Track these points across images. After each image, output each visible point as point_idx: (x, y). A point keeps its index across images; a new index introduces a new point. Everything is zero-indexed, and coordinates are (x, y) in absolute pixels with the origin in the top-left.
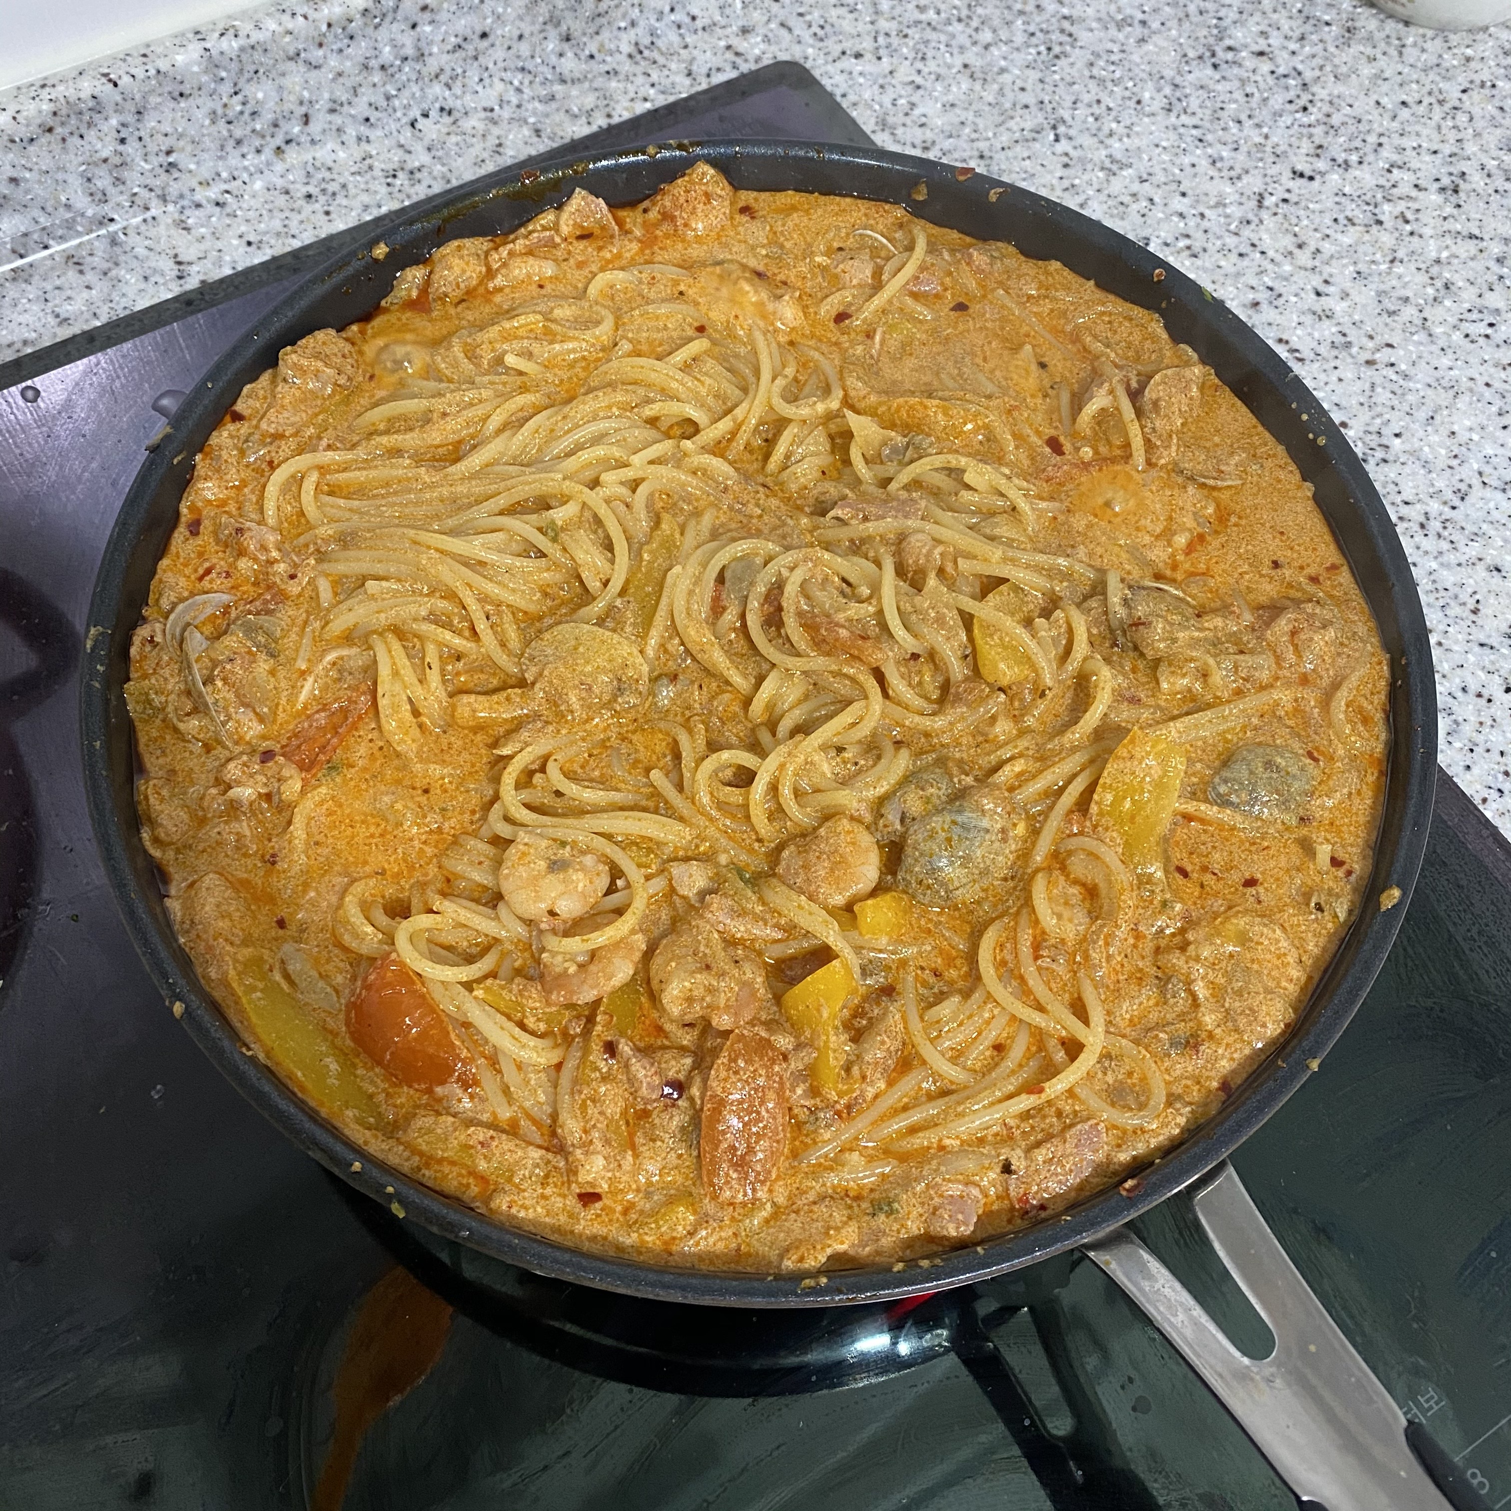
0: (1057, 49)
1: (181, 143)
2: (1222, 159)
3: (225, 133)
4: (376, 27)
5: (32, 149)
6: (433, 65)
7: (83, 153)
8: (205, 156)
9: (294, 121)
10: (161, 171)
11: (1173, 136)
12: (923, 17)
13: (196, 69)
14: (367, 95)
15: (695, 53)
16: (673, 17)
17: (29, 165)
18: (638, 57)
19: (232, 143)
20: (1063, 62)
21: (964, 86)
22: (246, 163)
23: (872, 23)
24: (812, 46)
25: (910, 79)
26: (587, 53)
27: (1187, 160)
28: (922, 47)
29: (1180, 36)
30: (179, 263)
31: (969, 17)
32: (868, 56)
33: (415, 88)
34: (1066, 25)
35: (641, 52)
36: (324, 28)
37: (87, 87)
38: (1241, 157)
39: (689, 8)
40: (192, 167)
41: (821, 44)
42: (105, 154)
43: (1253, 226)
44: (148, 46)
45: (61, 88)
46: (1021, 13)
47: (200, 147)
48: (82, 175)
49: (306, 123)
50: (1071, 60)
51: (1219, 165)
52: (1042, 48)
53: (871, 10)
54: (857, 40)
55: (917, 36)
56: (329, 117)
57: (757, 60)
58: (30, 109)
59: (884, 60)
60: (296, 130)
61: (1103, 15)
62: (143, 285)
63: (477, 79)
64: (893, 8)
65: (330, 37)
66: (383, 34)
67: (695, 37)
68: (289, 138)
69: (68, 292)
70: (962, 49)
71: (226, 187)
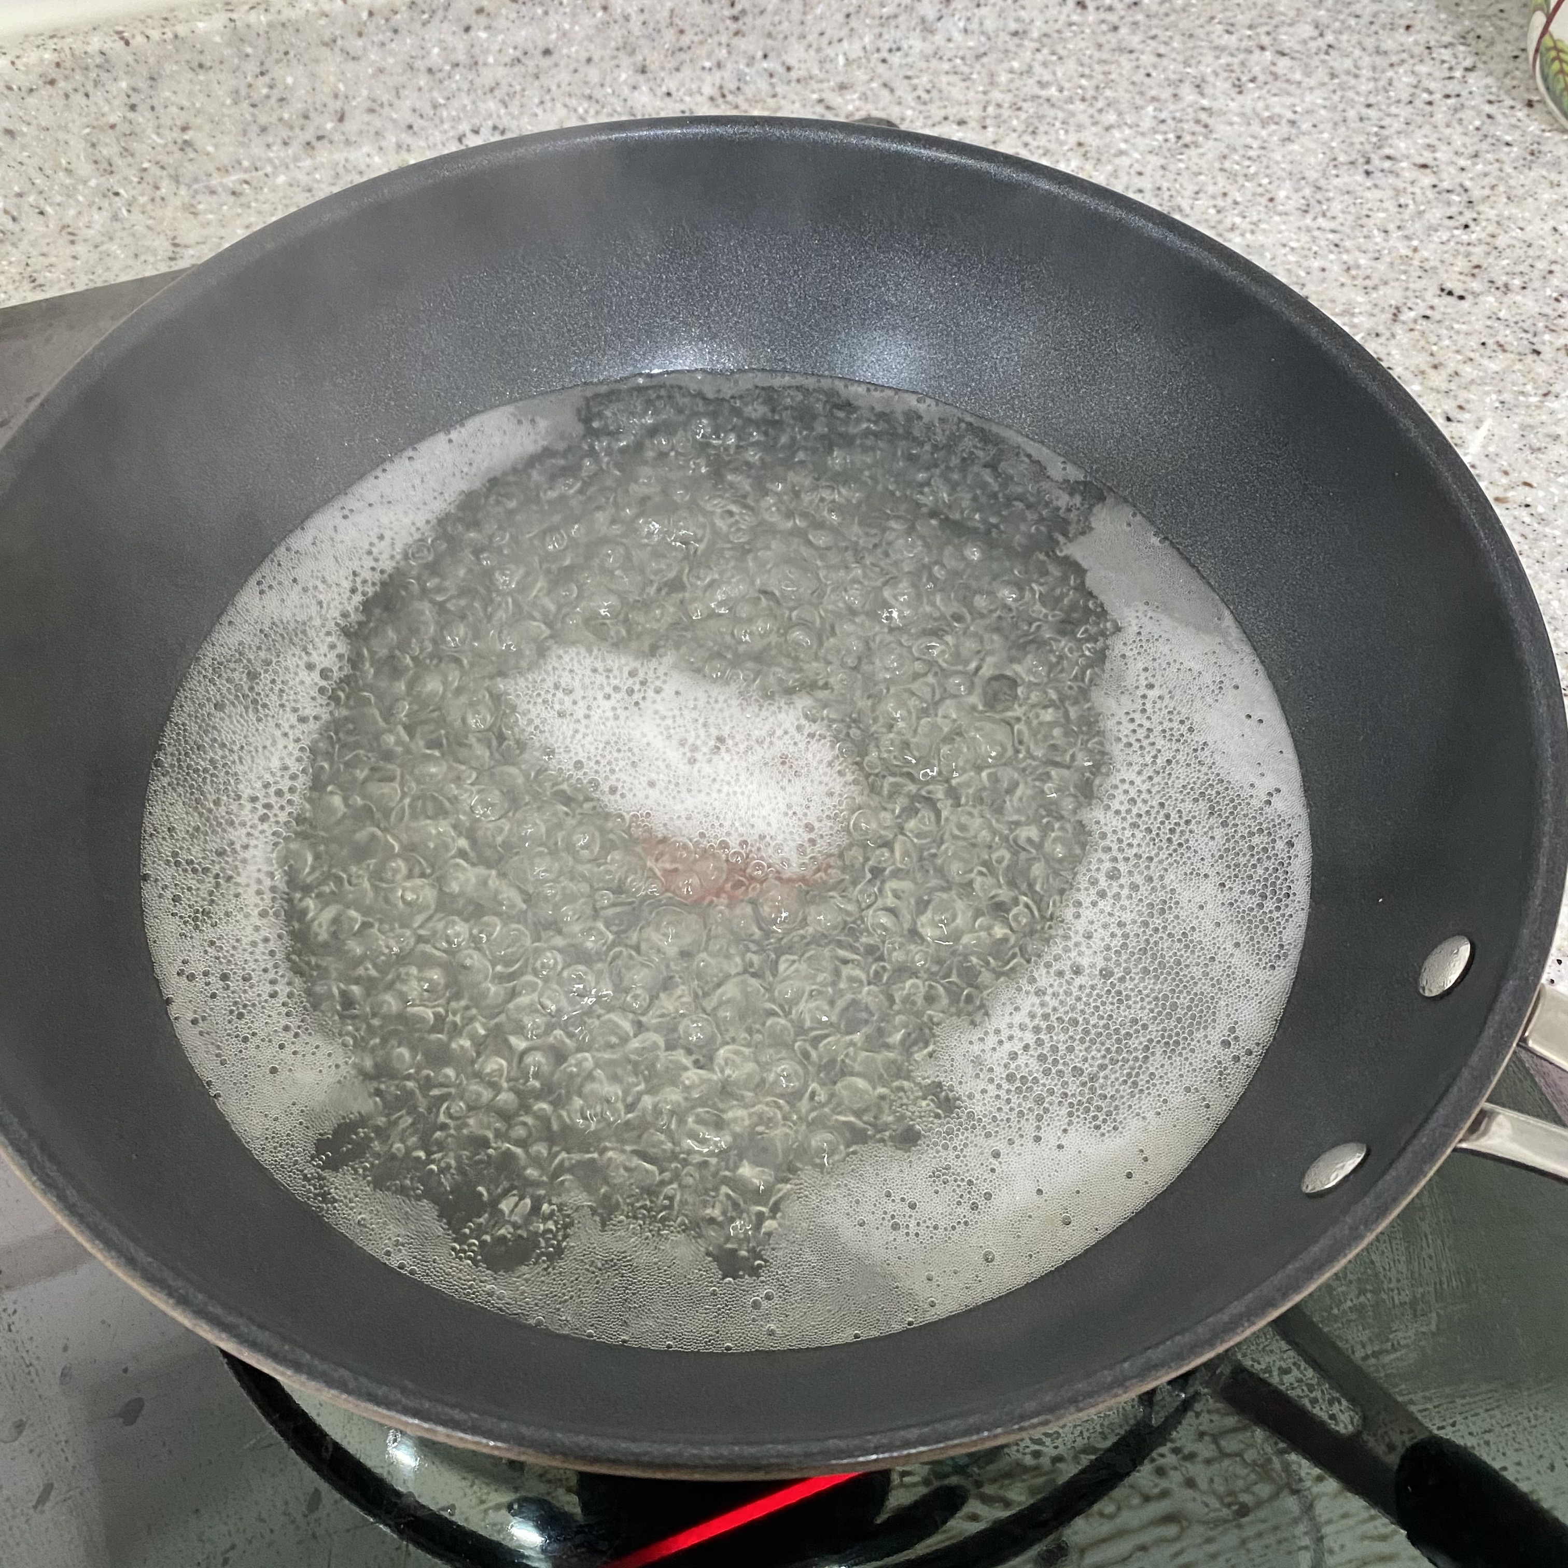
0: (1188, 139)
1: (198, 121)
2: (1358, 267)
3: (248, 116)
4: (424, 24)
5: (32, 100)
6: (487, 77)
7: (88, 115)
8: (226, 139)
9: (326, 116)
10: (175, 149)
11: (1305, 238)
12: (1044, 93)
13: (218, 39)
14: (409, 100)
15: (783, 102)
16: (765, 65)
17: (26, 118)
18: (720, 100)
19: (255, 128)
20: (1193, 152)
22: (271, 155)
23: (985, 93)
24: (913, 109)
26: (664, 89)
27: (1316, 264)
28: (1036, 122)
29: (1332, 139)
30: (176, 245)
31: (1094, 98)
32: (972, 124)
33: (466, 101)
34: (1203, 116)
35: (724, 96)
36: (365, 15)
37: (96, 43)
38: (1382, 267)
39: (784, 57)
40: (210, 149)
41: (923, 108)
42: (113, 119)
43: (1382, 340)
44: (172, 10)
45: (69, 40)
46: (1154, 99)
47: (220, 128)
48: (86, 138)
49: (341, 119)
50: (1201, 150)
51: (1353, 272)
52: (1171, 136)
53: (986, 81)
54: (964, 108)
55: (1031, 111)
56: (367, 117)
57: (849, 115)
58: (32, 57)
59: (990, 129)
60: (329, 126)
61: (1248, 111)
62: (130, 262)
63: (537, 101)
64: (1012, 81)
65: (371, 27)
66: (431, 34)
67: (787, 88)
68: (320, 133)
69: (53, 260)
70: (1080, 127)
71: (246, 176)
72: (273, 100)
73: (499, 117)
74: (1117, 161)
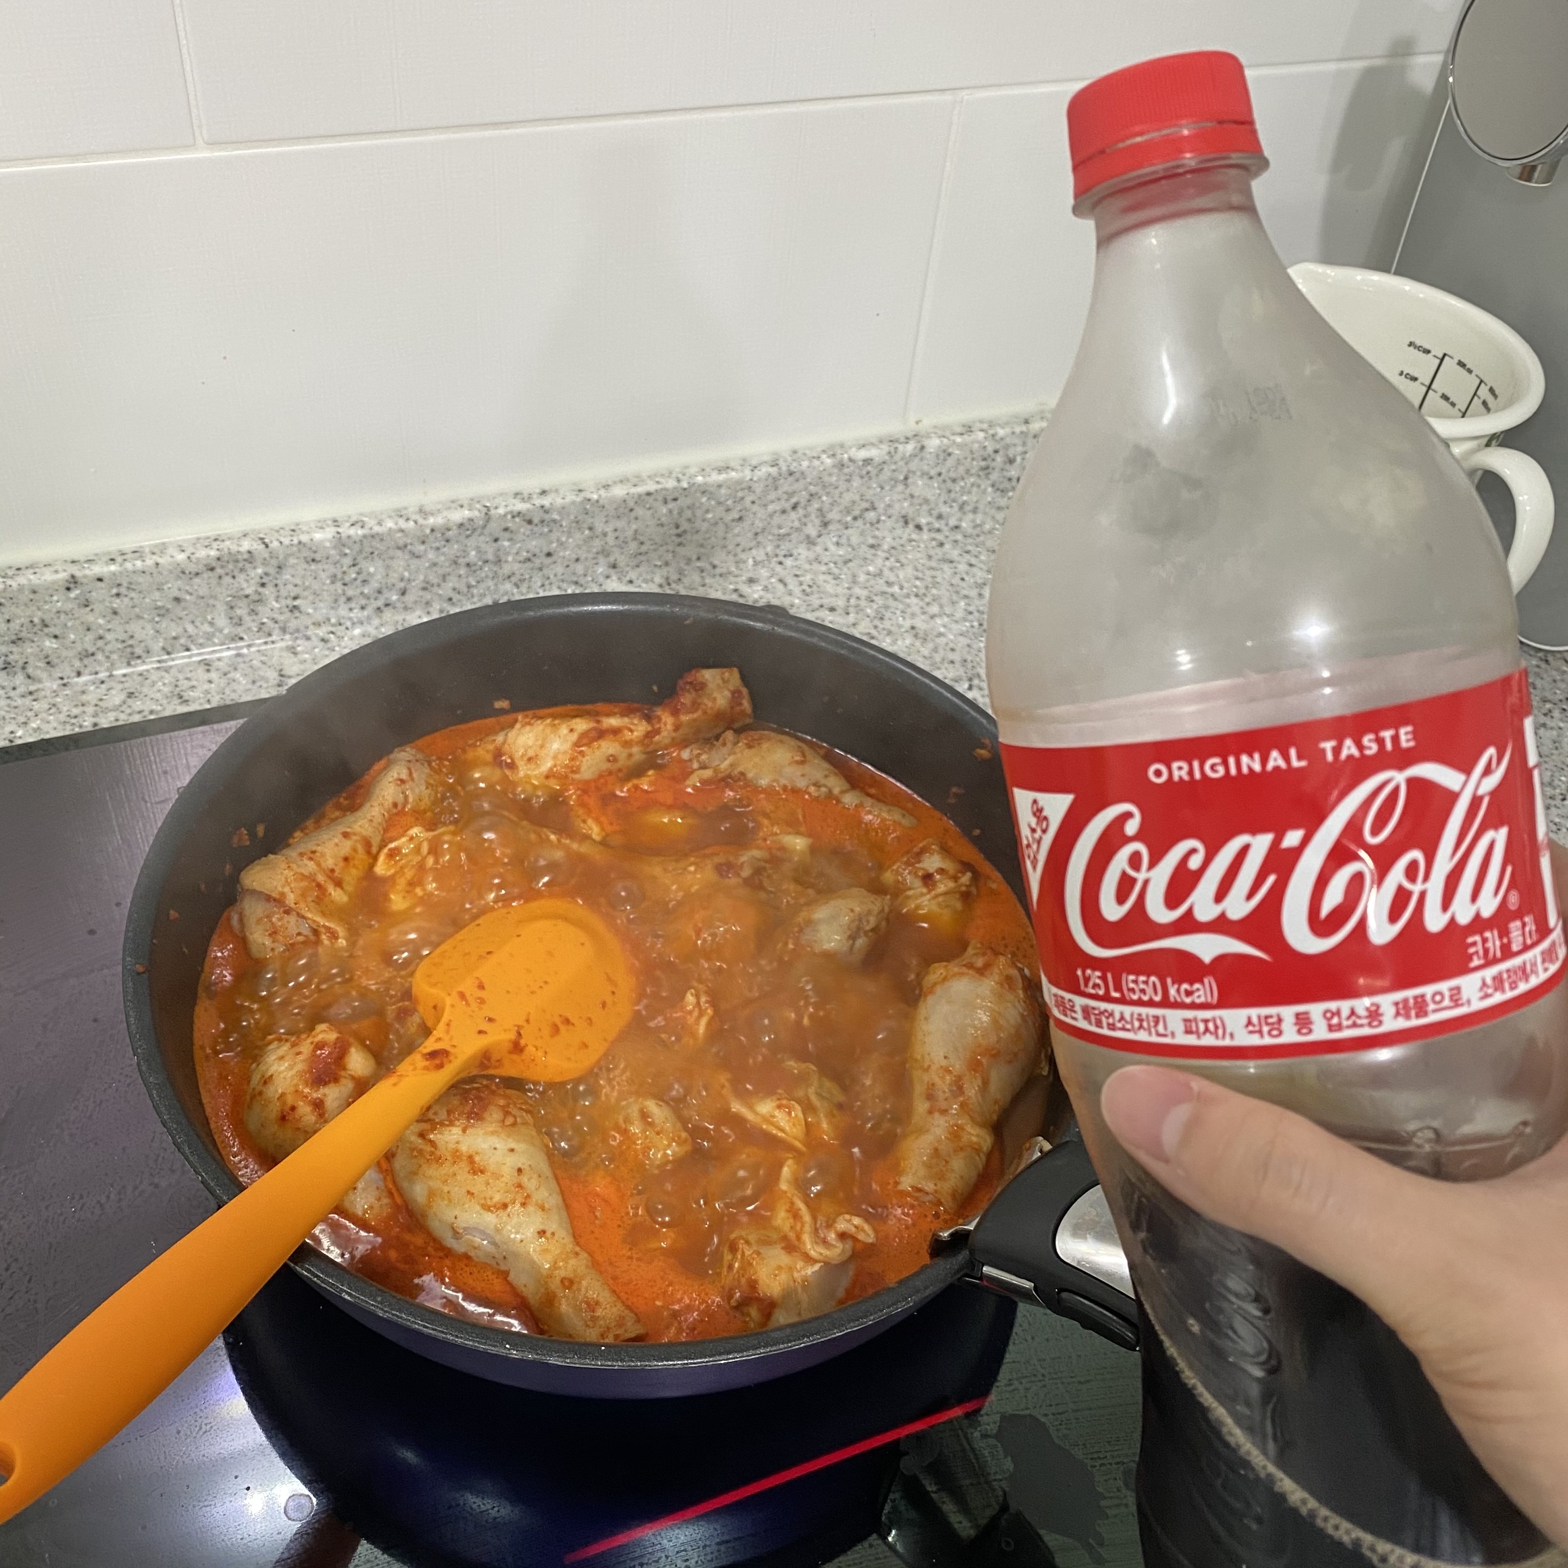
4: (468, 537)
5: (197, 580)
6: (506, 569)
8: (322, 605)
9: (394, 592)
10: (286, 610)
12: (890, 590)
13: (328, 544)
16: (699, 564)
17: (191, 591)
19: (343, 599)
21: (908, 642)
22: (352, 615)
23: (849, 589)
24: (799, 598)
25: (867, 631)
26: (628, 578)
30: (282, 676)
31: (925, 595)
32: (839, 611)
33: (491, 583)
36: (428, 531)
37: (246, 545)
39: (711, 560)
40: (310, 611)
44: (298, 524)
45: (228, 543)
46: (966, 597)
48: (227, 603)
52: (976, 624)
53: (850, 579)
56: (421, 593)
57: (756, 601)
58: (202, 553)
59: (851, 615)
60: (395, 598)
62: (250, 686)
63: (539, 584)
64: (868, 581)
65: (432, 538)
66: (472, 542)
67: (713, 580)
68: (388, 602)
69: (194, 683)
70: (913, 615)
71: (333, 629)
72: (358, 582)
73: (513, 594)
74: (938, 640)
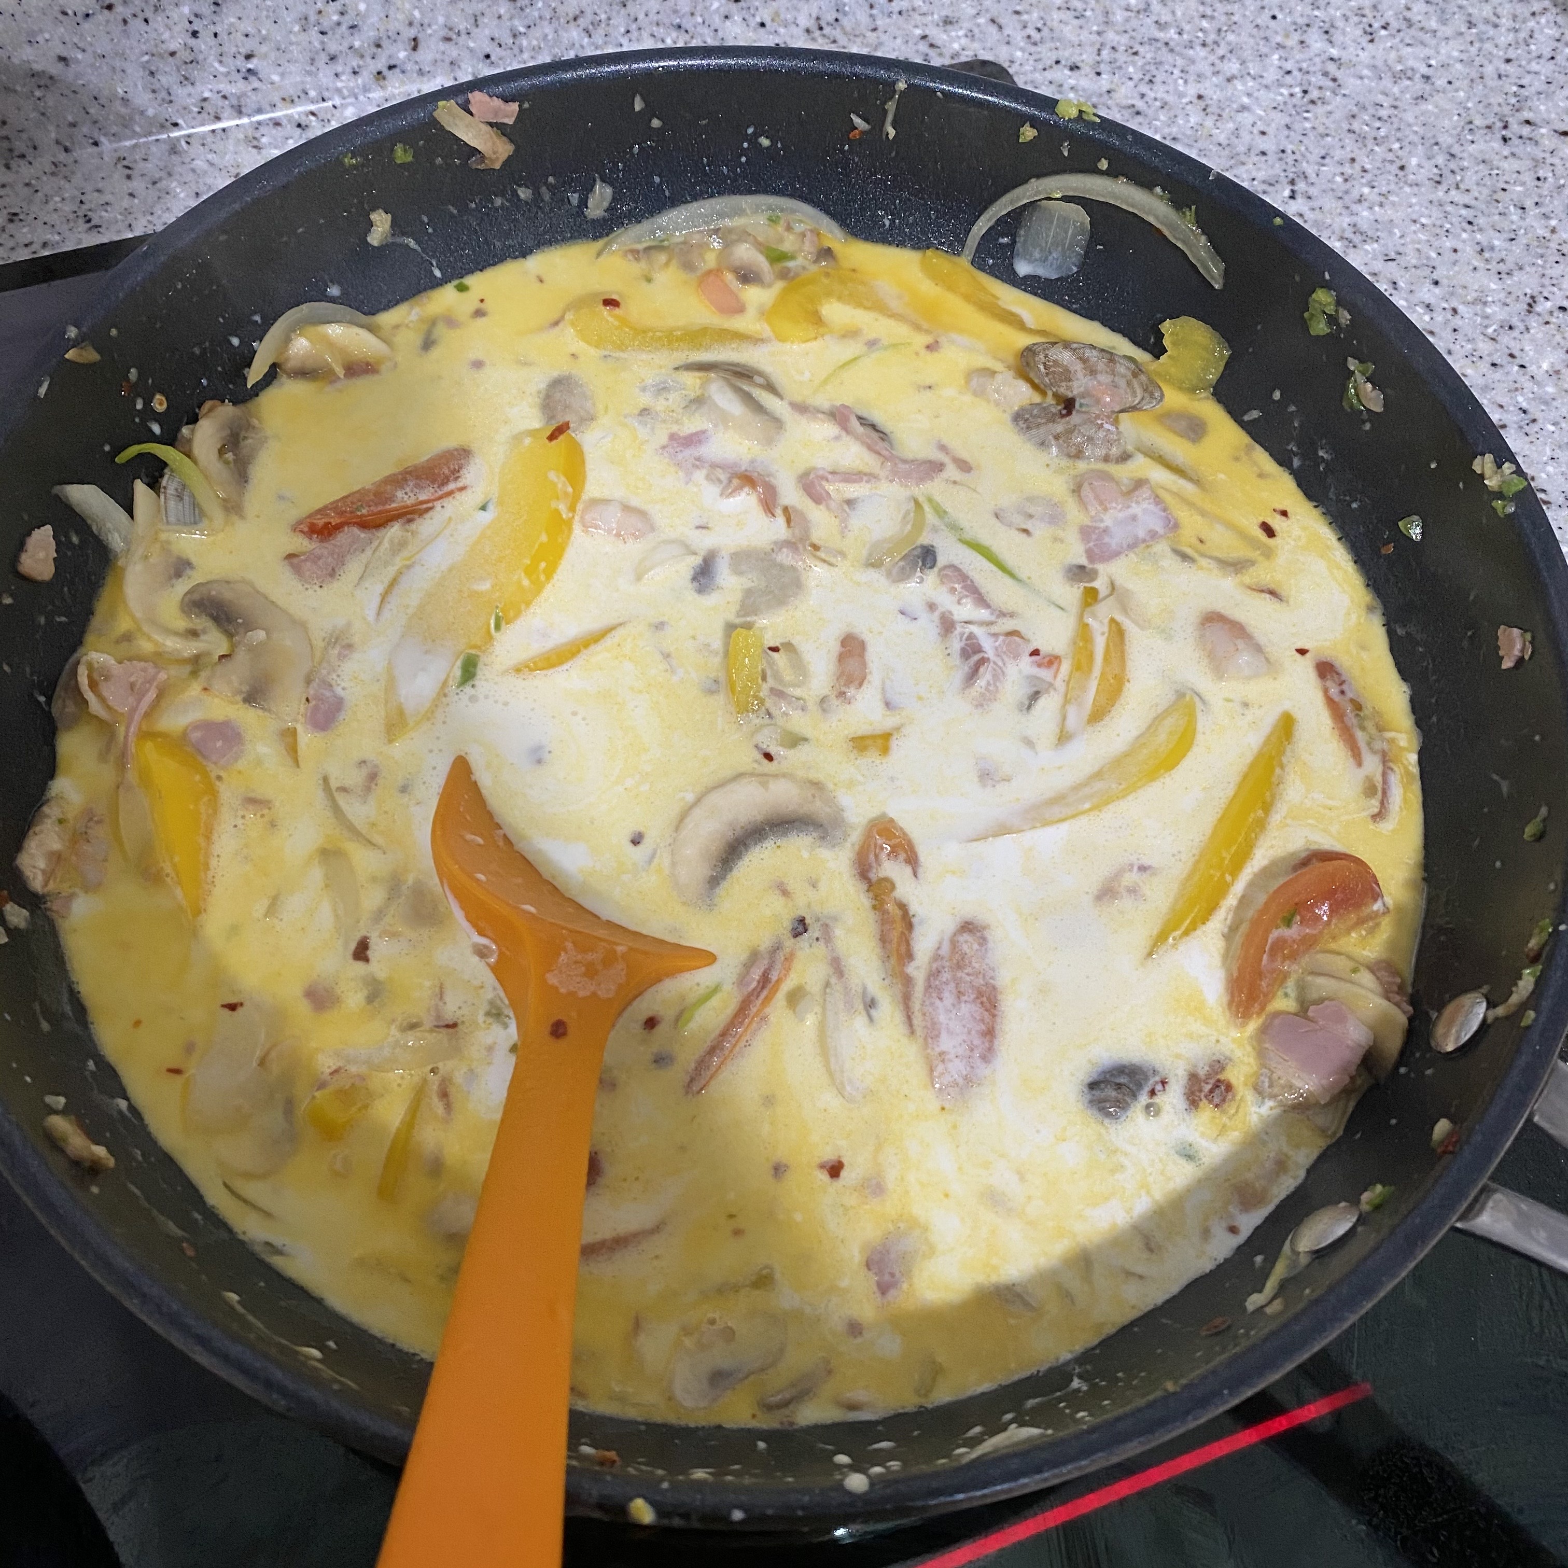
0: (1314, 94)
1: (264, 49)
2: (1492, 248)
3: (317, 44)
7: (147, 41)
11: (1436, 213)
14: (489, 27)
15: (884, 38)
18: (817, 33)
20: (1320, 109)
27: (1448, 244)
28: (1153, 68)
29: (1468, 99)
34: (1331, 68)
35: (821, 28)
38: (1517, 249)
42: (173, 46)
43: (1515, 333)
47: (288, 56)
49: (415, 48)
50: (1329, 108)
51: (1487, 255)
54: (1078, 50)
55: (1149, 56)
57: (954, 56)
59: (1104, 76)
61: (1380, 63)
